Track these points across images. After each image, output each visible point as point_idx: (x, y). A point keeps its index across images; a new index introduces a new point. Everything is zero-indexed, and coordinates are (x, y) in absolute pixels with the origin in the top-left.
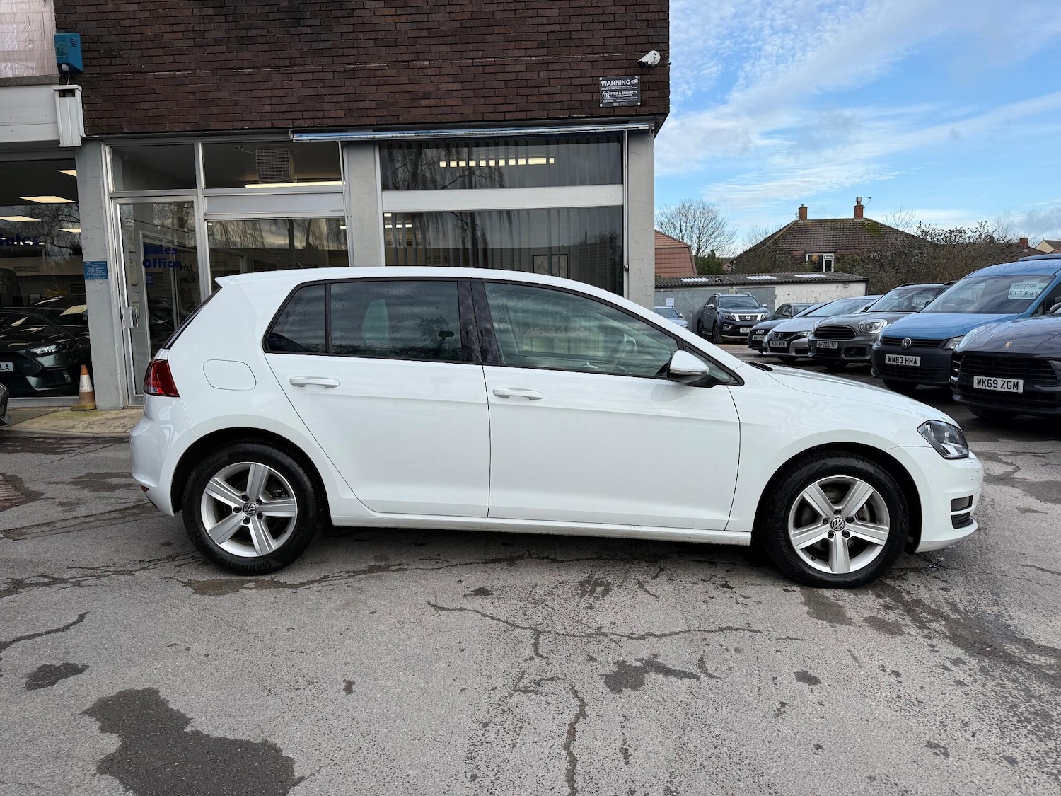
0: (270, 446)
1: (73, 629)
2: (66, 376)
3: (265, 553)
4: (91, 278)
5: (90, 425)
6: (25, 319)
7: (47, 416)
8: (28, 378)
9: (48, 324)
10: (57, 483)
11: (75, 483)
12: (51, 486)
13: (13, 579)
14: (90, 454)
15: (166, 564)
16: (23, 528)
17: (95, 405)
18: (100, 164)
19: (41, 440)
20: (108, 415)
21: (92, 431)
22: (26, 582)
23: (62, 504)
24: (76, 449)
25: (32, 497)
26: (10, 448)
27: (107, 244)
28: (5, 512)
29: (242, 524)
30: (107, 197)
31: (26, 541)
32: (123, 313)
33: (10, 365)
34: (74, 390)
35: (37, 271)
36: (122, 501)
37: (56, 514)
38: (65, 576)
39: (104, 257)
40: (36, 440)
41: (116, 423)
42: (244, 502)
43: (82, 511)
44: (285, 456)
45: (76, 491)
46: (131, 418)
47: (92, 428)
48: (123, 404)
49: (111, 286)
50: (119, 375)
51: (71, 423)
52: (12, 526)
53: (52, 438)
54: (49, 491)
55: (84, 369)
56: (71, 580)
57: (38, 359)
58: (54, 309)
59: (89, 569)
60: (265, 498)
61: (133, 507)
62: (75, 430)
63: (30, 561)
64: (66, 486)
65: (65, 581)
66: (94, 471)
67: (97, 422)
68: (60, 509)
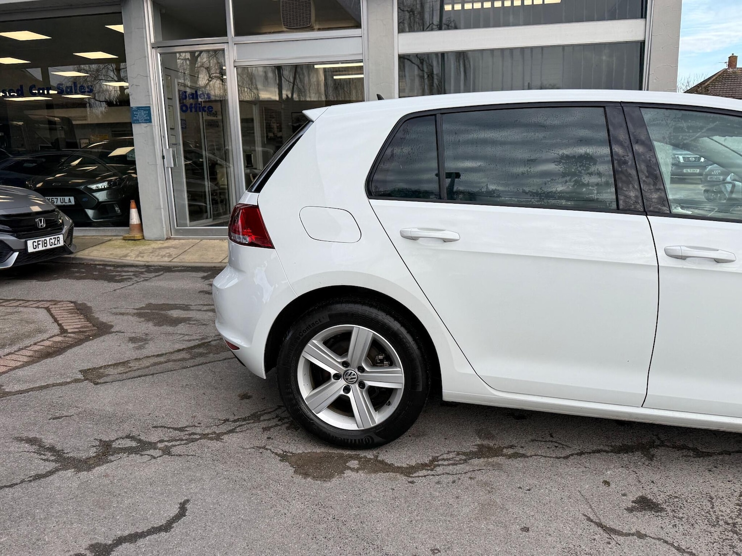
0: (376, 307)
1: (177, 527)
2: (117, 209)
3: (367, 427)
4: (137, 122)
5: (141, 254)
6: (80, 159)
7: (104, 244)
8: (87, 210)
9: (100, 164)
10: (122, 314)
11: (139, 315)
12: (118, 317)
13: (101, 440)
14: (146, 283)
15: (252, 425)
16: (101, 368)
17: (143, 236)
18: (143, 16)
19: (101, 267)
20: (155, 245)
21: (143, 259)
22: (114, 445)
23: (132, 340)
24: (133, 277)
25: (103, 329)
26: (77, 275)
27: (150, 91)
28: (82, 346)
29: (342, 393)
30: (149, 47)
31: (106, 386)
32: (165, 154)
33: (72, 199)
34: (124, 221)
35: (86, 120)
36: (187, 338)
37: (128, 352)
38: (153, 438)
39: (148, 103)
40: (98, 267)
41: (163, 252)
42: (345, 369)
43: (151, 349)
44: (392, 320)
45: (141, 324)
46: (174, 248)
47: (143, 257)
48: (167, 235)
49: (154, 129)
50: (162, 210)
51: (124, 252)
52: (90, 366)
53: (110, 266)
54: (119, 323)
55: (133, 204)
56: (160, 445)
57: (94, 194)
58: (103, 150)
59: (175, 429)
60: (367, 365)
61: (199, 346)
62: (128, 258)
63: (114, 415)
64: (131, 318)
65: (152, 446)
66: (153, 301)
67: (146, 251)
68: (131, 345)
